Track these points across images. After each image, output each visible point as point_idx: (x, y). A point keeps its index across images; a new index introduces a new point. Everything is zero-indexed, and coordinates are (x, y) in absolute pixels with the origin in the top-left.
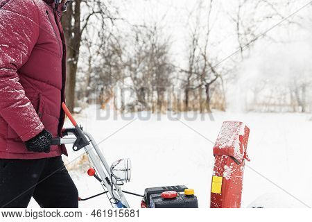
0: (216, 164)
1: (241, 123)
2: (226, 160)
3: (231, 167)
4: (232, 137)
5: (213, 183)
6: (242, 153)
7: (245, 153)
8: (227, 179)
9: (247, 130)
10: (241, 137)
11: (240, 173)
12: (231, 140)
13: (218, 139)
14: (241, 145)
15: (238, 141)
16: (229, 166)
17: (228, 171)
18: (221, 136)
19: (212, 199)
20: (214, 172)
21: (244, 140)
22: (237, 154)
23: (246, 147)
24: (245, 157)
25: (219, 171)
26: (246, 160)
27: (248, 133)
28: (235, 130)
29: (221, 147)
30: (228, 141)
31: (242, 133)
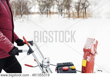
0: (84, 55)
1: (94, 39)
2: (88, 54)
3: (90, 57)
4: (91, 45)
5: (83, 62)
6: (94, 51)
7: (96, 51)
8: (88, 61)
9: (97, 42)
10: (94, 45)
11: (94, 59)
12: (90, 46)
13: (85, 45)
14: (94, 48)
15: (93, 46)
16: (89, 56)
17: (89, 58)
18: (86, 44)
19: (82, 68)
20: (84, 58)
21: (95, 46)
22: (93, 52)
23: (96, 49)
24: (96, 53)
25: (85, 58)
26: (96, 54)
27: (97, 43)
28: (92, 42)
29: (86, 49)
30: (89, 46)
31: (95, 43)
